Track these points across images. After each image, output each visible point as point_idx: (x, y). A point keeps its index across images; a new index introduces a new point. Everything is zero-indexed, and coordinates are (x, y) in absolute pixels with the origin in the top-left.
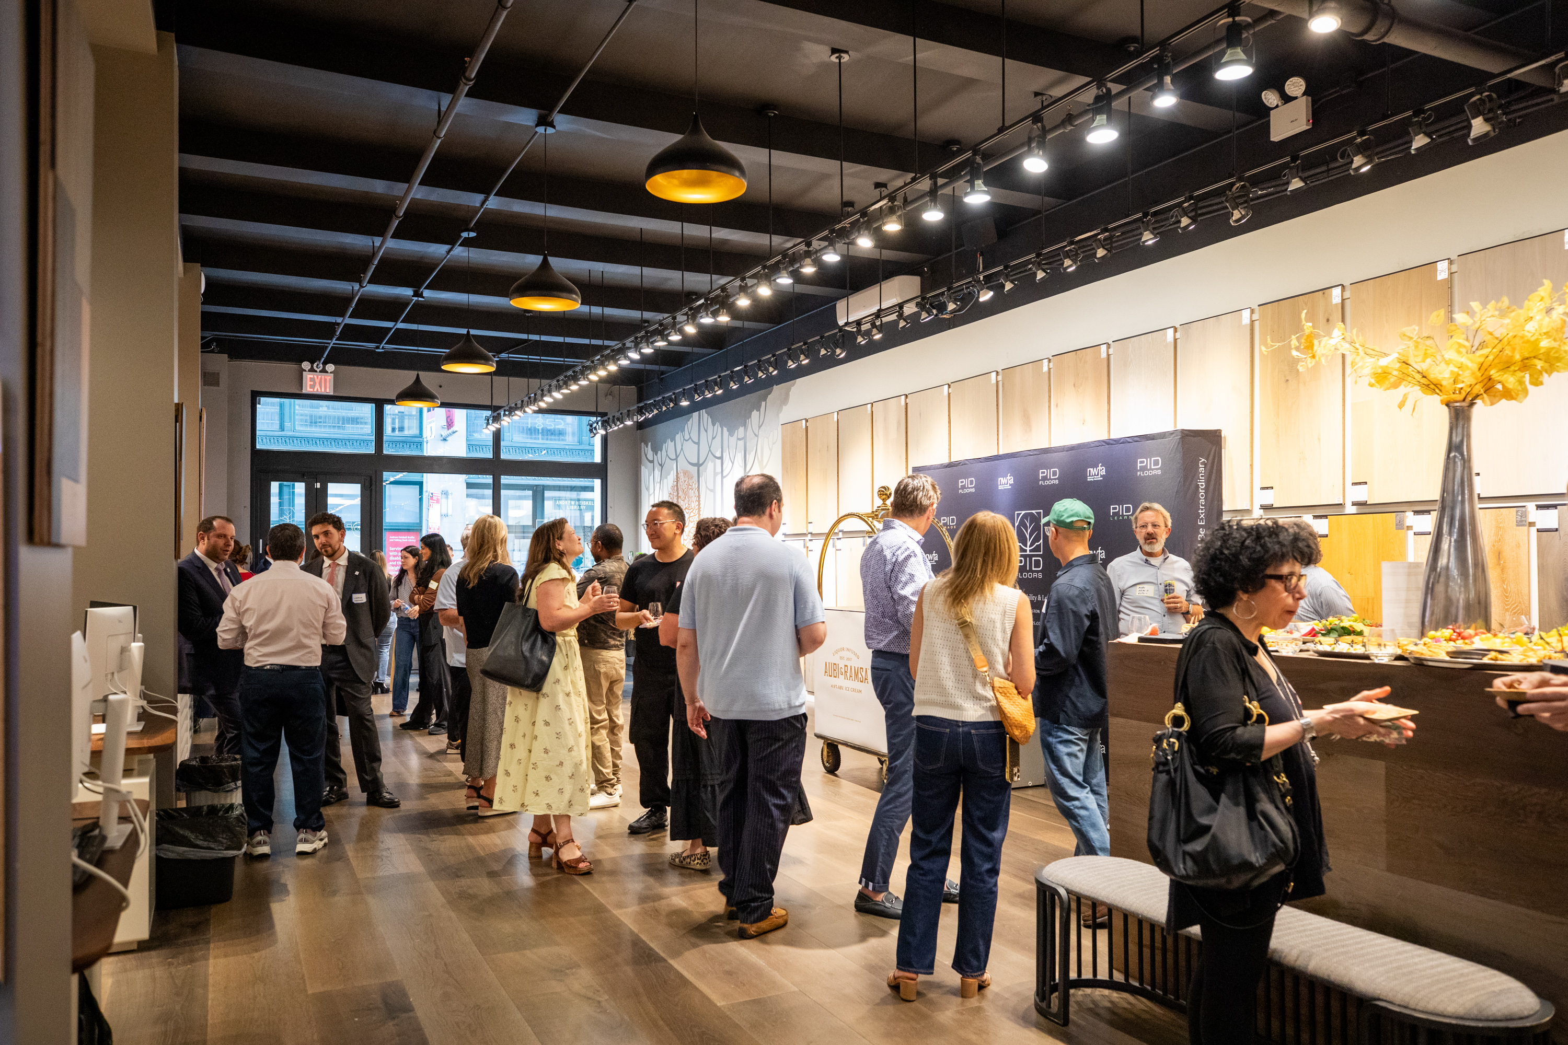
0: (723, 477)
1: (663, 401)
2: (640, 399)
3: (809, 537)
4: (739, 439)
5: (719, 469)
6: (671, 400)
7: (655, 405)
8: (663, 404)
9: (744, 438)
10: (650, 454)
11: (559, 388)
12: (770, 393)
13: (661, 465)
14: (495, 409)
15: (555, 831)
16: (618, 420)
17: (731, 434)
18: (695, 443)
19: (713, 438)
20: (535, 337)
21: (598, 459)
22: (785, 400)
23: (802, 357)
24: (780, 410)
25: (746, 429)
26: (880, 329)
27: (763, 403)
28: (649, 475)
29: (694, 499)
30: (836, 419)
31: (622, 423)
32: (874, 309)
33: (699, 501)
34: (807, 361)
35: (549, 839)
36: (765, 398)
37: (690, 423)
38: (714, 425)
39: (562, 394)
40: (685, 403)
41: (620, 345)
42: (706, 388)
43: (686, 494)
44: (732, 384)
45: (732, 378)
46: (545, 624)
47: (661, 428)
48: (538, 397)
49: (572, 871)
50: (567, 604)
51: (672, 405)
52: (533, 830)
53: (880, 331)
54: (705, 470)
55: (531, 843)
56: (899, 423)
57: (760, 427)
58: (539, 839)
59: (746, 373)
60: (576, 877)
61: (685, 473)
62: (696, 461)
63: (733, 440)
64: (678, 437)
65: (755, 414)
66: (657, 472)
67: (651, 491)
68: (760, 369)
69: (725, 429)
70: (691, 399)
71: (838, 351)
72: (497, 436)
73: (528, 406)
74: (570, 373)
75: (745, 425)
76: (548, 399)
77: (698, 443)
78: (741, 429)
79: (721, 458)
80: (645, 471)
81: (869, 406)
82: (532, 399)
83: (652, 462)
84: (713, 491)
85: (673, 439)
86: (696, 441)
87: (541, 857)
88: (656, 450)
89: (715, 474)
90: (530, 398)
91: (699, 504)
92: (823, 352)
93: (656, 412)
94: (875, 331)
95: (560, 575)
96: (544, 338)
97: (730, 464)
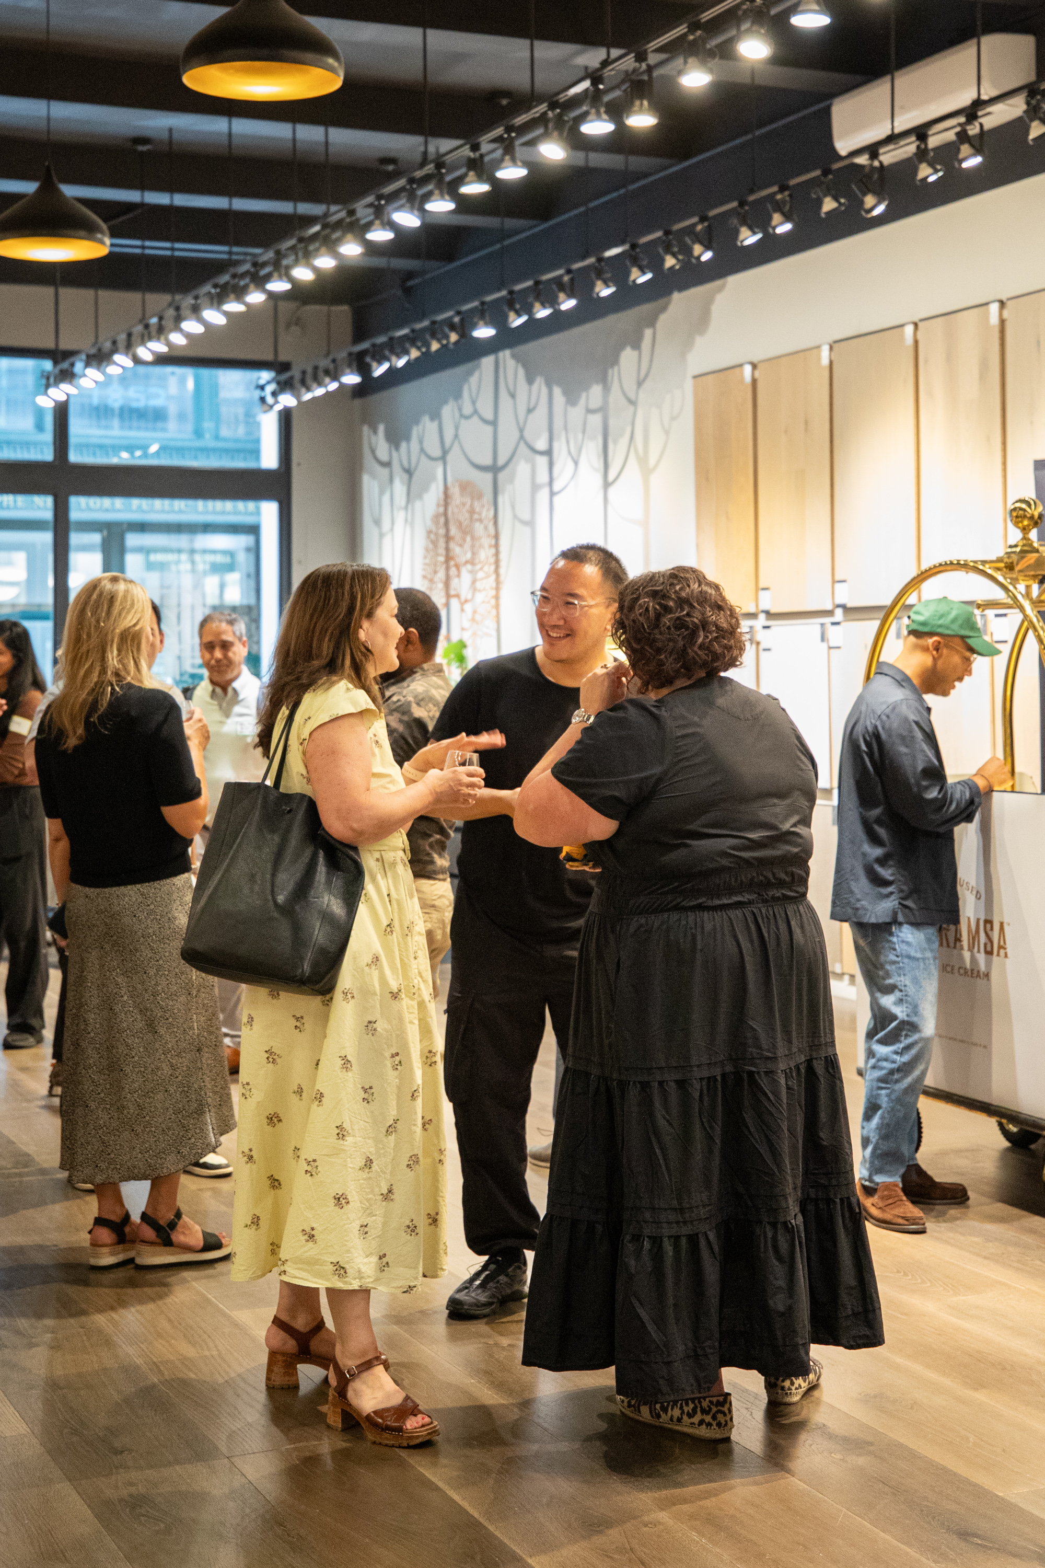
0: (552, 494)
1: (435, 331)
2: (360, 334)
3: (762, 620)
4: (589, 411)
5: (543, 477)
6: (453, 327)
7: (414, 339)
8: (434, 335)
9: (603, 410)
10: (382, 448)
11: (218, 300)
12: (664, 309)
13: (409, 472)
14: (60, 356)
15: (329, 1324)
16: (327, 373)
17: (572, 399)
18: (485, 421)
19: (530, 411)
20: (160, 198)
21: (269, 459)
22: (702, 322)
23: (777, 218)
24: (688, 344)
25: (607, 389)
26: (979, 144)
27: (648, 333)
28: (382, 493)
29: (487, 542)
30: (825, 361)
31: (335, 378)
32: (965, 98)
33: (497, 546)
34: (787, 227)
35: (316, 1345)
36: (652, 322)
37: (474, 380)
38: (530, 381)
39: (226, 314)
40: (484, 332)
41: (343, 214)
42: (537, 298)
43: (466, 531)
44: (599, 285)
45: (599, 274)
46: (334, 825)
47: (408, 393)
48: (168, 323)
49: (387, 1438)
50: (376, 770)
51: (454, 337)
52: (277, 1321)
53: (978, 151)
54: (511, 480)
55: (273, 1354)
56: (984, 365)
57: (640, 384)
58: (291, 1345)
59: (636, 261)
60: (403, 1453)
61: (465, 487)
62: (487, 460)
63: (576, 413)
64: (448, 411)
65: (628, 356)
66: (399, 488)
67: (386, 525)
68: (668, 250)
69: (557, 391)
70: (500, 323)
71: (869, 200)
72: (62, 413)
73: (143, 343)
74: (224, 278)
75: (604, 380)
76: (192, 326)
77: (494, 423)
78: (596, 391)
79: (549, 453)
80: (370, 485)
81: (909, 329)
82: (153, 330)
83: (387, 465)
84: (530, 524)
85: (436, 416)
86: (489, 416)
87: (296, 1387)
88: (395, 438)
89: (535, 488)
90: (147, 326)
91: (497, 554)
92: (829, 205)
93: (414, 354)
94: (965, 149)
95: (354, 703)
96: (182, 200)
97: (571, 465)
